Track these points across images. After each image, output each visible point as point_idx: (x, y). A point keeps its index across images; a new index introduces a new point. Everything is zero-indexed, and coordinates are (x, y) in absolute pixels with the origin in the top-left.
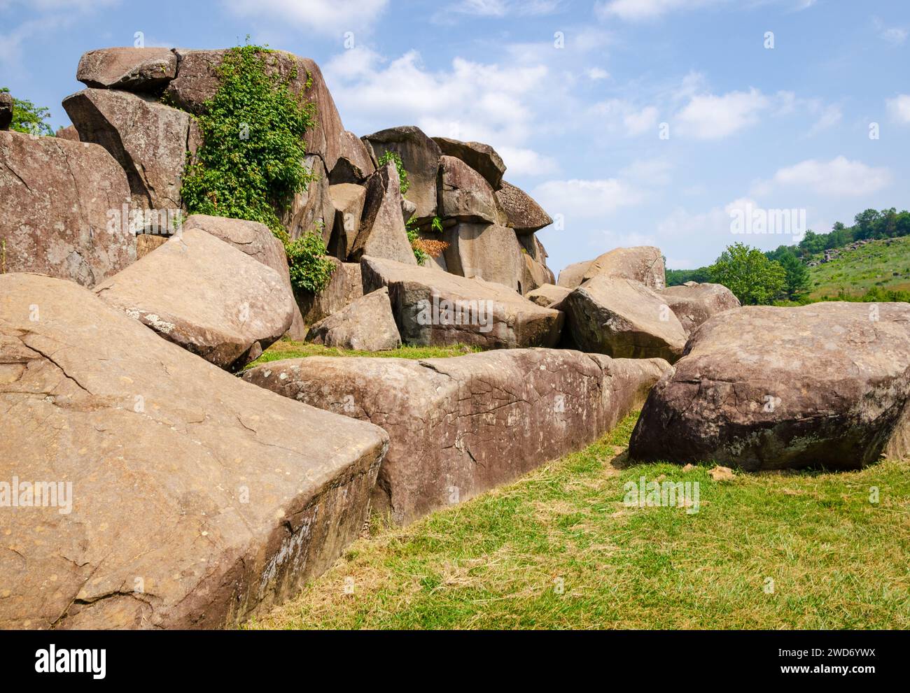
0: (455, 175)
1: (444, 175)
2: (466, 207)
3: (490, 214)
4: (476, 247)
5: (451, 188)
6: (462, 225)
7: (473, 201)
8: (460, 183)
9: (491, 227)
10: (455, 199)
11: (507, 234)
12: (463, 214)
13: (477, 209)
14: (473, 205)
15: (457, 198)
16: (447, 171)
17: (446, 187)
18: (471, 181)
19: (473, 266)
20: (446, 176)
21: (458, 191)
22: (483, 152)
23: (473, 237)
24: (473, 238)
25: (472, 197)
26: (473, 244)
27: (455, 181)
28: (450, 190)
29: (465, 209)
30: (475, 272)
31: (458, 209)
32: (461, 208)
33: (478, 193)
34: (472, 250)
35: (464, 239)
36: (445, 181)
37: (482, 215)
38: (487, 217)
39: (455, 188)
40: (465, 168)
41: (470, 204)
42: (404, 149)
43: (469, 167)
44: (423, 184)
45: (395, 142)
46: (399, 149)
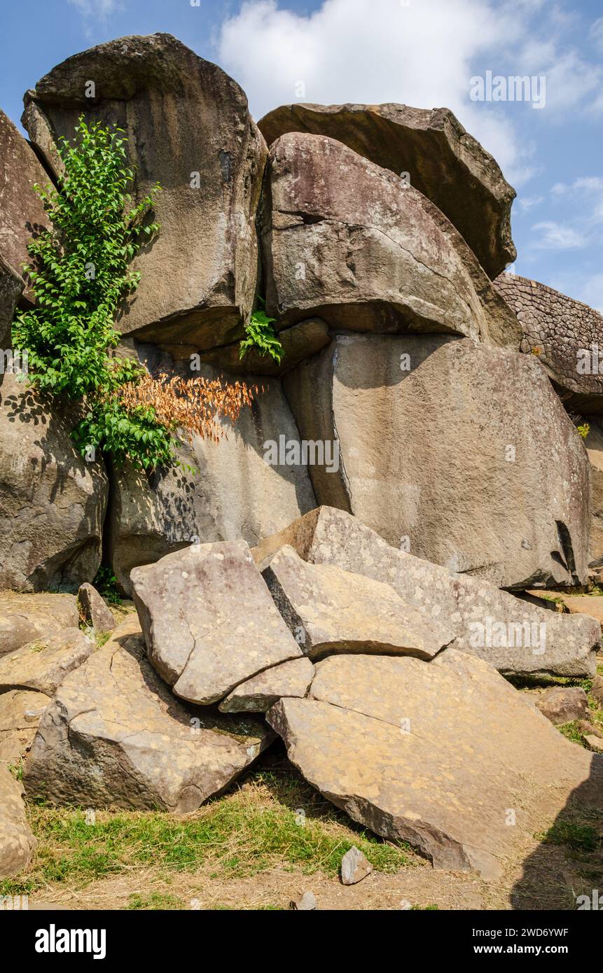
0: (311, 179)
1: (274, 185)
2: (348, 274)
3: (446, 303)
4: (399, 409)
5: (295, 220)
6: (346, 341)
7: (373, 256)
8: (328, 202)
9: (454, 345)
10: (308, 253)
11: (514, 369)
12: (337, 301)
13: (390, 279)
14: (372, 268)
15: (318, 250)
16: (286, 171)
17: (279, 220)
18: (366, 195)
19: (385, 472)
20: (281, 188)
21: (322, 227)
22: (423, 127)
23: (386, 378)
24: (388, 382)
25: (369, 241)
26: (385, 401)
27: (309, 199)
28: (294, 227)
29: (345, 283)
30: (394, 492)
31: (321, 284)
32: (331, 280)
33: (395, 230)
34: (384, 425)
35: (352, 384)
36: (280, 200)
37: (409, 300)
38: (430, 311)
39: (310, 219)
40: (347, 160)
41: (361, 264)
42: (145, 115)
43: (365, 161)
44: (197, 211)
45: (119, 100)
46: (131, 122)
